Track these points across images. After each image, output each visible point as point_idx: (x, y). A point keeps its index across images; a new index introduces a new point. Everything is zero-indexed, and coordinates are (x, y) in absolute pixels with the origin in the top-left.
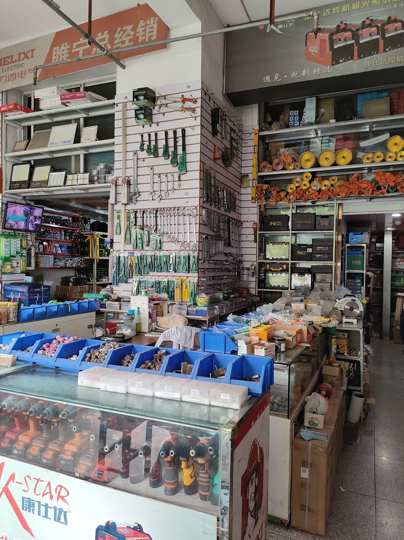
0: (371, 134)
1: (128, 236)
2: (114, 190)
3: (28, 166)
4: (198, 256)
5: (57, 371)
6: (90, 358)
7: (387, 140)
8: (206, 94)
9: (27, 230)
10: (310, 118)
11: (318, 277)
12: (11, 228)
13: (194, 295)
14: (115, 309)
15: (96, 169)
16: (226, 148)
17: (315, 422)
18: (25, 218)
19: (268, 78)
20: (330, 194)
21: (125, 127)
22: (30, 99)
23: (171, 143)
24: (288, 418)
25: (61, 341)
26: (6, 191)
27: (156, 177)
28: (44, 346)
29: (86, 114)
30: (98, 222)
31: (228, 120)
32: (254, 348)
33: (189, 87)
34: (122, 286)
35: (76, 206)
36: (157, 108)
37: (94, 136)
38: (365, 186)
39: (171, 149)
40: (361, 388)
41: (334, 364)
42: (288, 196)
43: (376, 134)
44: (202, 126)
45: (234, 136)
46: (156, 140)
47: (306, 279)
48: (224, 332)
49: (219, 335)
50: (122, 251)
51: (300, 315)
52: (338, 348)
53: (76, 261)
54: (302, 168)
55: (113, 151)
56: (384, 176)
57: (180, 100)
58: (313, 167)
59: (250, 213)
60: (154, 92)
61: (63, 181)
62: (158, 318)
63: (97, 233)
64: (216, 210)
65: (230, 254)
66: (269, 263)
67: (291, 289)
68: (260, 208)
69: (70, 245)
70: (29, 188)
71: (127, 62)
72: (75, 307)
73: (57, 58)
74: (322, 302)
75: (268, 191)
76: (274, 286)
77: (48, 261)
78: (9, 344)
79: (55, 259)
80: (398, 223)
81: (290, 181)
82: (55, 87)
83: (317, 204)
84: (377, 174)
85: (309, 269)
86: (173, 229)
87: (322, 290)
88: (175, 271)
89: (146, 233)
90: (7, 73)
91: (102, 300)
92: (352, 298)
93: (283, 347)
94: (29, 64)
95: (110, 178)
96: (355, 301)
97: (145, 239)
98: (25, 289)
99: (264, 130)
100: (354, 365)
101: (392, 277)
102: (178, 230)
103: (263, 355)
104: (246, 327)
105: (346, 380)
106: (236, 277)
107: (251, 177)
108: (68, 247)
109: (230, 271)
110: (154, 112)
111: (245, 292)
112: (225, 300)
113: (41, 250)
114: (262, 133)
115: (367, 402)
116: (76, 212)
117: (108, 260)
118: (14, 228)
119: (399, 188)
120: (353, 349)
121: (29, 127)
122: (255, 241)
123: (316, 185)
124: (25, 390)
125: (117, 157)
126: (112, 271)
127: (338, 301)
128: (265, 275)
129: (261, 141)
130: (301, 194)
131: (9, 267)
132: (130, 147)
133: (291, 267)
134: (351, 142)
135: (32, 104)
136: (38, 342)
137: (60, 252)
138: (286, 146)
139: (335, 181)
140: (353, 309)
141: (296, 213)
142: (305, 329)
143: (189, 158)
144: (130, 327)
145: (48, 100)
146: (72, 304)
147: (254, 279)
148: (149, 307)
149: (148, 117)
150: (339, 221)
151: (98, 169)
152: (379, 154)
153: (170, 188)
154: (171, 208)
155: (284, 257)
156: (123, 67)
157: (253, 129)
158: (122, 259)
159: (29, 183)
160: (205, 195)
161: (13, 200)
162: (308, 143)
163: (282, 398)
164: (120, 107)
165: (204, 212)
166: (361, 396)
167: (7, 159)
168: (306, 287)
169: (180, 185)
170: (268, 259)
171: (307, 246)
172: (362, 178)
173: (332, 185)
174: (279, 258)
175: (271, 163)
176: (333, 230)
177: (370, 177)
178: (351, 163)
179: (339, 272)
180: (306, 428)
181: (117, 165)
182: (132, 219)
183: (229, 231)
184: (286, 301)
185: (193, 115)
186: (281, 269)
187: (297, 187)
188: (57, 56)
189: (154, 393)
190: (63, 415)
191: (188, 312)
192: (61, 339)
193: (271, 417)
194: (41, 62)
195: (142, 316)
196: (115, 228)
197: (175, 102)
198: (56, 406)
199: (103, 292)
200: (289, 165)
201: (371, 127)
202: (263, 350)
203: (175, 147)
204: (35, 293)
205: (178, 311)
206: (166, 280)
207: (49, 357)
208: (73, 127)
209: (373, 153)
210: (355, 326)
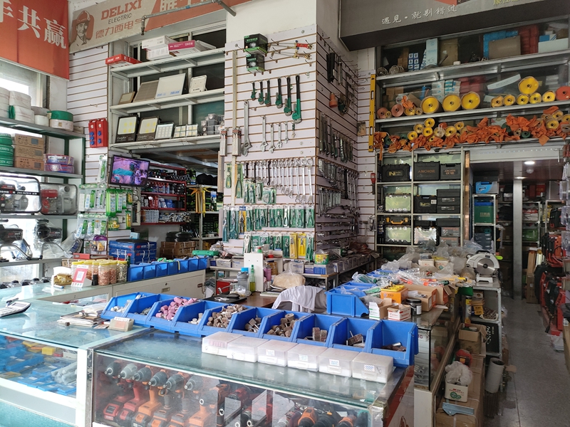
0: (499, 76)
1: (239, 190)
2: (224, 141)
3: (135, 118)
4: (315, 209)
5: (177, 336)
6: (213, 322)
7: (519, 81)
8: (321, 38)
9: (133, 185)
10: (431, 61)
11: (444, 231)
12: (117, 183)
13: (310, 252)
14: (226, 266)
15: (204, 120)
16: (342, 95)
17: (458, 394)
18: (131, 172)
19: (387, 20)
20: (456, 140)
21: (236, 75)
22: (136, 50)
23: (285, 90)
24: (430, 390)
25: (181, 303)
26: (112, 145)
27: (269, 126)
28: (163, 308)
29: (194, 63)
30: (204, 175)
31: (343, 65)
32: (387, 311)
33: (303, 32)
34: (233, 242)
35: (182, 159)
36: (269, 55)
37: (203, 87)
38: (495, 131)
39: (285, 97)
40: (500, 354)
41: (471, 328)
42: (409, 144)
43: (505, 75)
44: (318, 73)
45: (350, 81)
46: (269, 88)
47: (431, 233)
48: (353, 293)
49: (347, 296)
50: (233, 205)
51: (429, 273)
52: (473, 310)
53: (181, 216)
54: (424, 114)
55: (223, 101)
56: (517, 121)
57: (294, 45)
58: (437, 112)
59: (367, 163)
60: (266, 39)
61: (171, 133)
62: (273, 276)
63: (203, 186)
64: (333, 160)
65: (348, 207)
66: (389, 217)
67: (414, 244)
68: (378, 157)
69: (175, 199)
70: (135, 141)
71: (237, 8)
72: (185, 264)
73: (165, 6)
74: (452, 258)
75: (387, 139)
76: (395, 241)
77: (153, 217)
78: (124, 307)
79: (160, 214)
80: (530, 171)
81: (411, 128)
82: (163, 37)
83: (440, 152)
84: (508, 118)
85: (433, 222)
86: (288, 181)
87: (449, 245)
88: (290, 225)
89: (259, 185)
90: (114, 25)
91: (212, 257)
92: (486, 254)
93: (418, 310)
94: (137, 14)
95: (220, 129)
96: (489, 257)
97: (258, 192)
98: (131, 246)
99: (381, 75)
100: (491, 328)
101: (523, 230)
102: (293, 182)
103: (399, 319)
104: (375, 288)
105: (484, 345)
106: (354, 232)
107: (368, 124)
108: (173, 202)
109: (348, 225)
110: (266, 59)
111: (363, 248)
112: (343, 256)
113: (147, 204)
114: (379, 78)
115: (507, 370)
116: (181, 165)
117: (217, 216)
118: (120, 182)
119: (533, 133)
120: (490, 311)
121: (135, 79)
122: (374, 193)
123: (440, 131)
124: (147, 358)
125: (227, 107)
126: (222, 226)
127: (470, 258)
128: (384, 229)
129: (378, 86)
130: (424, 141)
131: (115, 223)
132: (241, 97)
133: (414, 221)
134: (478, 85)
135: (138, 55)
136: (156, 304)
137: (165, 206)
138: (405, 91)
139: (461, 126)
140: (487, 266)
141: (418, 162)
142: (441, 290)
143: (304, 106)
144: (244, 286)
145: (155, 51)
146: (181, 261)
147: (373, 234)
148: (264, 264)
149: (260, 64)
150: (466, 170)
151: (207, 119)
152: (510, 96)
153: (284, 138)
154: (284, 159)
155: (405, 210)
156: (234, 14)
157: (369, 74)
158: (232, 213)
159: (135, 136)
160: (321, 144)
161: (119, 154)
162: (429, 86)
163: (421, 367)
164: (230, 55)
165: (320, 162)
166: (500, 363)
167: (113, 112)
168: (431, 241)
169: (294, 135)
170: (388, 212)
171: (431, 197)
172: (491, 123)
173: (458, 132)
174: (400, 210)
175: (389, 109)
176: (460, 179)
177: (501, 122)
178: (479, 107)
179: (467, 226)
180: (447, 401)
181: (227, 115)
182: (244, 172)
183: (346, 183)
184: (412, 258)
185: (308, 61)
186: (402, 222)
187: (419, 134)
188: (165, 5)
189: (287, 363)
190: (189, 386)
191: (304, 270)
192: (179, 301)
193: (416, 390)
194: (149, 12)
195: (256, 274)
196: (225, 181)
197: (288, 48)
198: (180, 376)
199: (213, 249)
200: (410, 111)
201: (499, 69)
202: (398, 314)
203: (289, 94)
204: (141, 250)
205: (295, 269)
206: (280, 235)
207: (167, 320)
208: (181, 77)
209: (504, 96)
210: (491, 285)
